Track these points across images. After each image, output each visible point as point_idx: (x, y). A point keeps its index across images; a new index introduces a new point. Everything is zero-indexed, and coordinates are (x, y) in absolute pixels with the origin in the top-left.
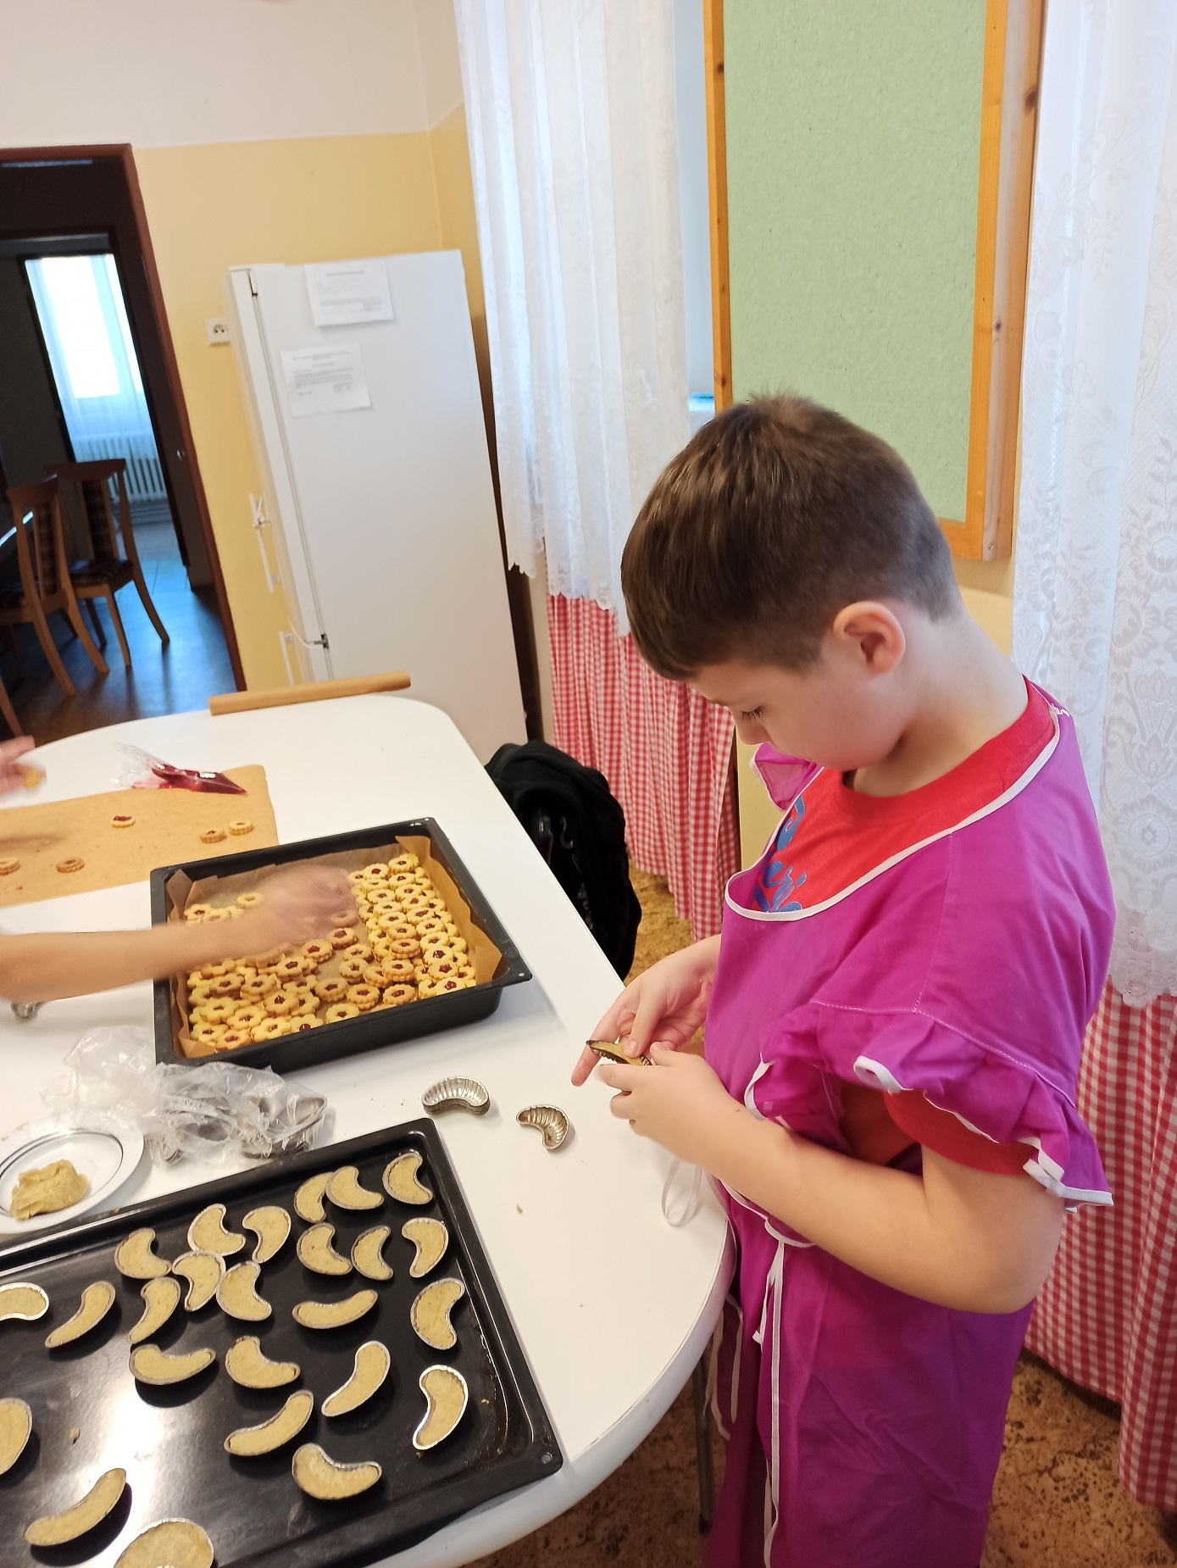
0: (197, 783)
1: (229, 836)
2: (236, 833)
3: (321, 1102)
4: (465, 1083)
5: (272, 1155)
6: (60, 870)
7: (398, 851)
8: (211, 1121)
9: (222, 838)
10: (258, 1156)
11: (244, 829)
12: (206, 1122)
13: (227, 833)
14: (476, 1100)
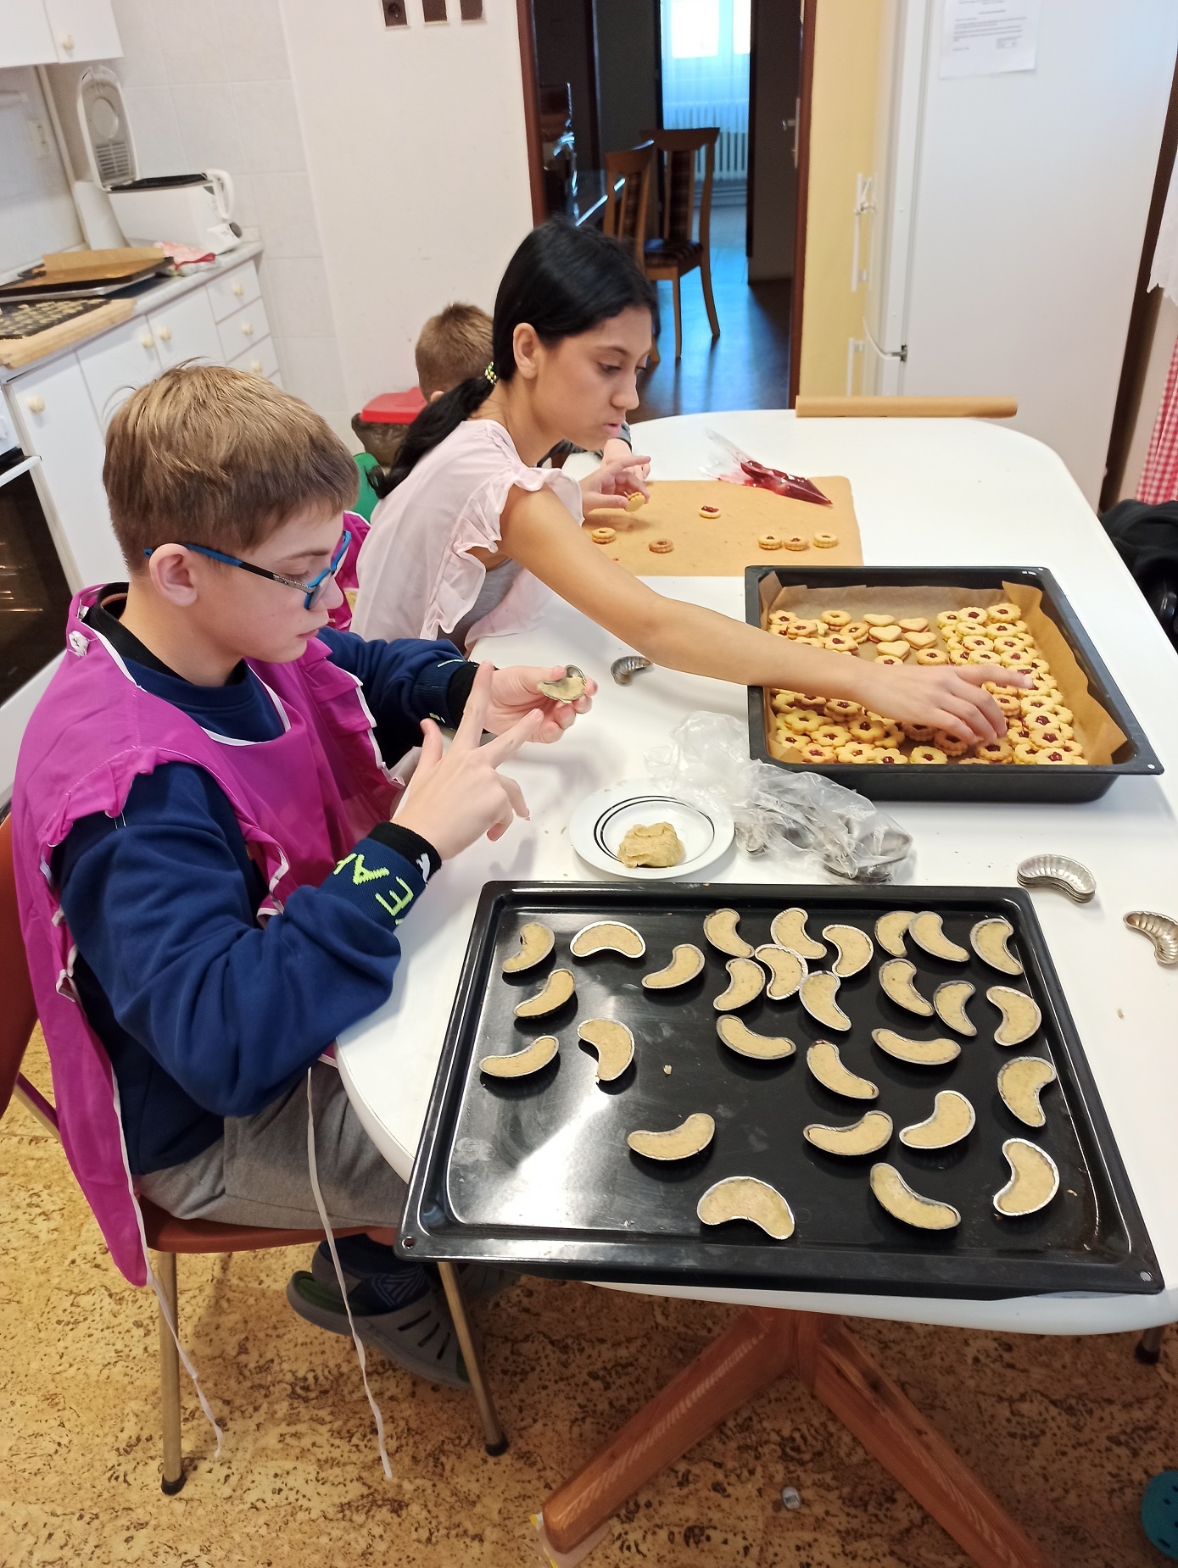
0: (782, 486)
1: (813, 548)
2: (820, 545)
3: (906, 840)
4: (1070, 865)
5: (856, 878)
6: (652, 549)
7: (999, 597)
8: (798, 827)
9: (805, 548)
10: (843, 875)
11: (829, 543)
12: (793, 826)
13: (811, 544)
14: (1081, 887)
